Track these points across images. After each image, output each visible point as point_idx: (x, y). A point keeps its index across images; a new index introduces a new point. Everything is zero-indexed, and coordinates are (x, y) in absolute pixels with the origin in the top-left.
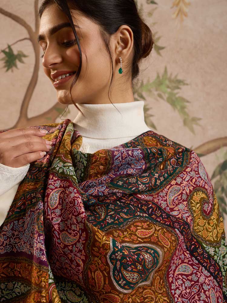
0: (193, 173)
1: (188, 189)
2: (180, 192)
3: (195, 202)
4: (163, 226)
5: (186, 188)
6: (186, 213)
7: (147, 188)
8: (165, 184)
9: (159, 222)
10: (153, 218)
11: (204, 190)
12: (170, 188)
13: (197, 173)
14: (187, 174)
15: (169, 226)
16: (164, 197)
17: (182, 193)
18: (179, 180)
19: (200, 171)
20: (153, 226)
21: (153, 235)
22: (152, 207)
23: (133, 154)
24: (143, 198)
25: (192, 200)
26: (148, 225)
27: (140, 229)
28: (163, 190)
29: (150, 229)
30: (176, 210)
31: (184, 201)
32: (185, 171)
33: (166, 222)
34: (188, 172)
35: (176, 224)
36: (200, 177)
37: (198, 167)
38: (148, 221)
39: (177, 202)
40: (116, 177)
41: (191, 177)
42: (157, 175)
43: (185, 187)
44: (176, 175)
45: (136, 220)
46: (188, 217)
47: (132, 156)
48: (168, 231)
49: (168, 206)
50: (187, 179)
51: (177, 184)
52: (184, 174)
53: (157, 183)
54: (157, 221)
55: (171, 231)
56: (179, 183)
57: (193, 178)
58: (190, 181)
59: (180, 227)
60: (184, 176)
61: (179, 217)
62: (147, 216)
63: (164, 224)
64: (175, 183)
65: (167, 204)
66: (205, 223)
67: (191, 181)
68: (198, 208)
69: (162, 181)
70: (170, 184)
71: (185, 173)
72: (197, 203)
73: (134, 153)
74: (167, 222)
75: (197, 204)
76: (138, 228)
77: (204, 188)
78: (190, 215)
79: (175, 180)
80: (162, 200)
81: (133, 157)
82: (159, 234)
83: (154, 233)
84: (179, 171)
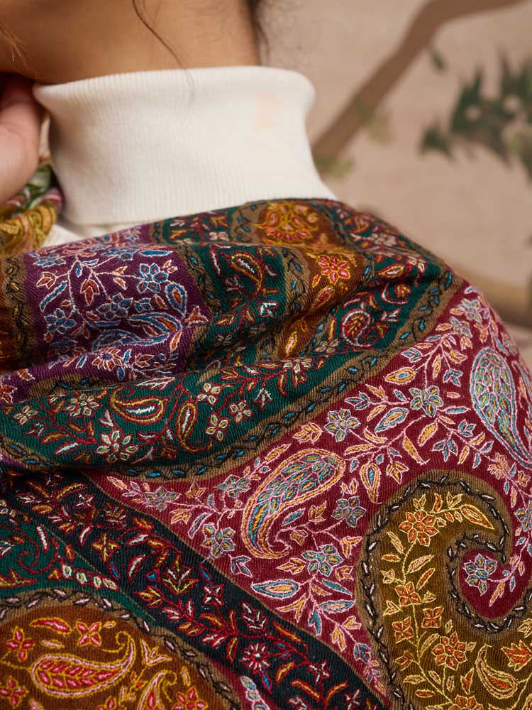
0: (427, 396)
1: (378, 472)
2: (325, 488)
3: (406, 544)
4: (184, 652)
5: (367, 465)
6: (336, 596)
7: (143, 450)
8: (259, 440)
9: (174, 627)
10: (144, 603)
11: (479, 485)
12: (283, 457)
13: (455, 396)
14: (392, 398)
15: (217, 656)
16: (230, 505)
17: (334, 494)
18: (341, 424)
19: (474, 391)
20: (133, 645)
21: (115, 691)
22: (151, 547)
23: (132, 283)
24: (132, 493)
25: (389, 533)
26: (107, 636)
27: (54, 651)
28: (248, 468)
29: (110, 658)
30: (288, 575)
31: (343, 530)
32: (377, 381)
33: (211, 629)
34: (399, 388)
35: (257, 650)
36: (472, 417)
37: (466, 367)
38: (116, 615)
39: (298, 535)
40: (37, 380)
41: (414, 414)
42: (216, 390)
43: (363, 461)
44: (326, 400)
45: (50, 603)
46: (341, 618)
47: (131, 291)
48: (199, 682)
49: (241, 550)
50: (388, 424)
51: (326, 442)
52: (370, 394)
53: (210, 431)
54: (164, 621)
55: (216, 684)
56: (340, 439)
57: (428, 421)
58: (404, 432)
59: (272, 670)
60: (372, 407)
61: (291, 614)
62: (114, 586)
63: (195, 641)
64: (317, 439)
65: (237, 538)
66: (472, 655)
67: (413, 434)
68: (414, 577)
69: (238, 419)
70: (287, 438)
71: (378, 391)
72: (419, 551)
73: (139, 275)
74: (211, 633)
75: (413, 556)
76: (47, 644)
77: (482, 473)
78: (353, 611)
79: (321, 420)
80: (213, 519)
81: (137, 297)
82: (146, 693)
83: (126, 682)
84: (346, 382)
